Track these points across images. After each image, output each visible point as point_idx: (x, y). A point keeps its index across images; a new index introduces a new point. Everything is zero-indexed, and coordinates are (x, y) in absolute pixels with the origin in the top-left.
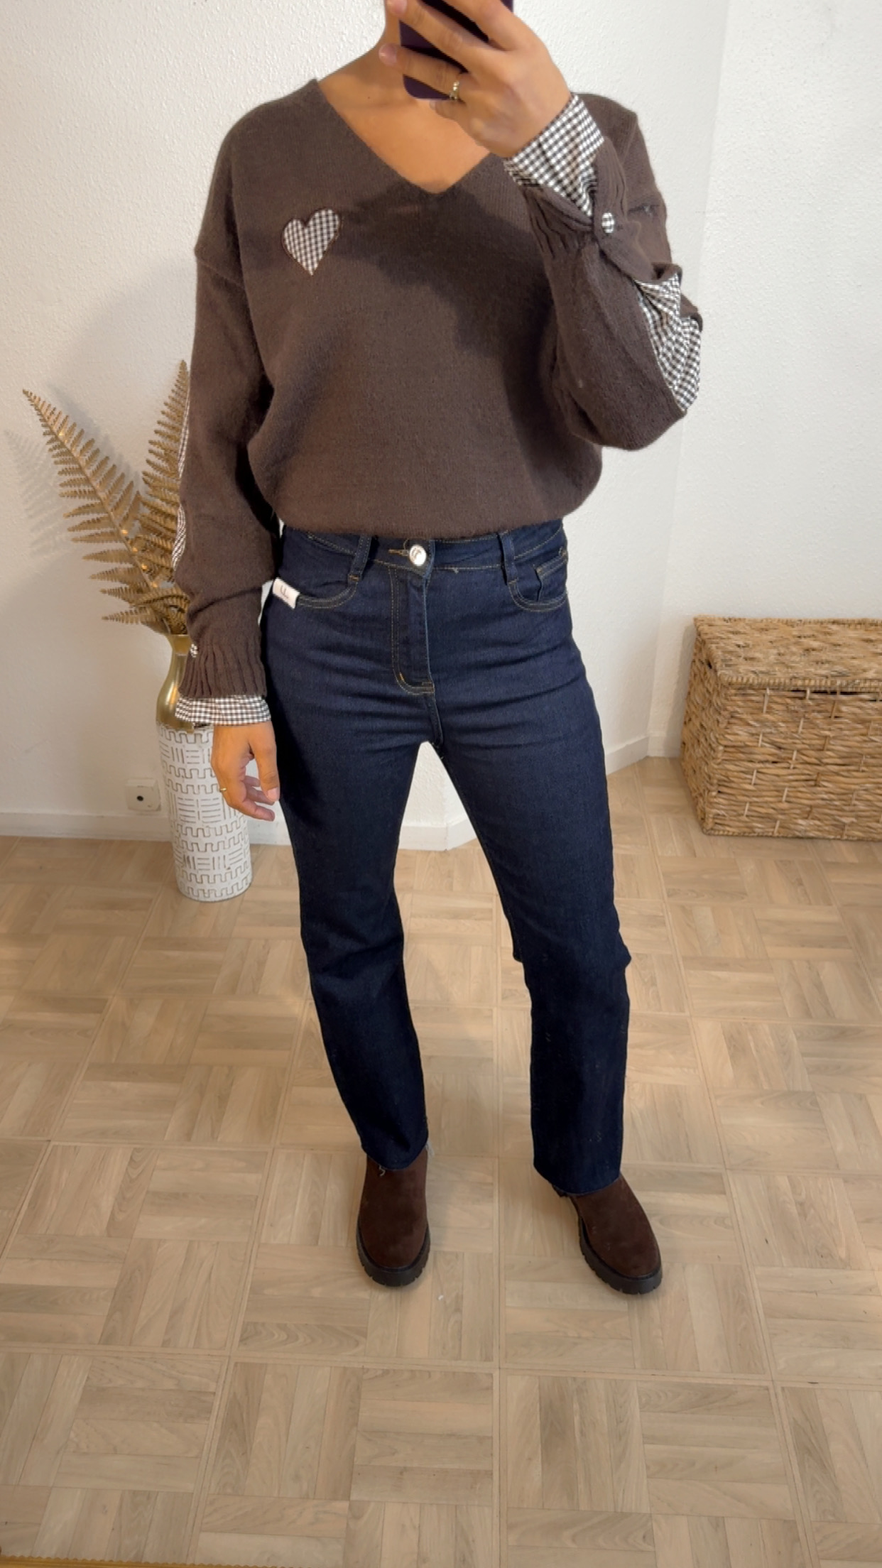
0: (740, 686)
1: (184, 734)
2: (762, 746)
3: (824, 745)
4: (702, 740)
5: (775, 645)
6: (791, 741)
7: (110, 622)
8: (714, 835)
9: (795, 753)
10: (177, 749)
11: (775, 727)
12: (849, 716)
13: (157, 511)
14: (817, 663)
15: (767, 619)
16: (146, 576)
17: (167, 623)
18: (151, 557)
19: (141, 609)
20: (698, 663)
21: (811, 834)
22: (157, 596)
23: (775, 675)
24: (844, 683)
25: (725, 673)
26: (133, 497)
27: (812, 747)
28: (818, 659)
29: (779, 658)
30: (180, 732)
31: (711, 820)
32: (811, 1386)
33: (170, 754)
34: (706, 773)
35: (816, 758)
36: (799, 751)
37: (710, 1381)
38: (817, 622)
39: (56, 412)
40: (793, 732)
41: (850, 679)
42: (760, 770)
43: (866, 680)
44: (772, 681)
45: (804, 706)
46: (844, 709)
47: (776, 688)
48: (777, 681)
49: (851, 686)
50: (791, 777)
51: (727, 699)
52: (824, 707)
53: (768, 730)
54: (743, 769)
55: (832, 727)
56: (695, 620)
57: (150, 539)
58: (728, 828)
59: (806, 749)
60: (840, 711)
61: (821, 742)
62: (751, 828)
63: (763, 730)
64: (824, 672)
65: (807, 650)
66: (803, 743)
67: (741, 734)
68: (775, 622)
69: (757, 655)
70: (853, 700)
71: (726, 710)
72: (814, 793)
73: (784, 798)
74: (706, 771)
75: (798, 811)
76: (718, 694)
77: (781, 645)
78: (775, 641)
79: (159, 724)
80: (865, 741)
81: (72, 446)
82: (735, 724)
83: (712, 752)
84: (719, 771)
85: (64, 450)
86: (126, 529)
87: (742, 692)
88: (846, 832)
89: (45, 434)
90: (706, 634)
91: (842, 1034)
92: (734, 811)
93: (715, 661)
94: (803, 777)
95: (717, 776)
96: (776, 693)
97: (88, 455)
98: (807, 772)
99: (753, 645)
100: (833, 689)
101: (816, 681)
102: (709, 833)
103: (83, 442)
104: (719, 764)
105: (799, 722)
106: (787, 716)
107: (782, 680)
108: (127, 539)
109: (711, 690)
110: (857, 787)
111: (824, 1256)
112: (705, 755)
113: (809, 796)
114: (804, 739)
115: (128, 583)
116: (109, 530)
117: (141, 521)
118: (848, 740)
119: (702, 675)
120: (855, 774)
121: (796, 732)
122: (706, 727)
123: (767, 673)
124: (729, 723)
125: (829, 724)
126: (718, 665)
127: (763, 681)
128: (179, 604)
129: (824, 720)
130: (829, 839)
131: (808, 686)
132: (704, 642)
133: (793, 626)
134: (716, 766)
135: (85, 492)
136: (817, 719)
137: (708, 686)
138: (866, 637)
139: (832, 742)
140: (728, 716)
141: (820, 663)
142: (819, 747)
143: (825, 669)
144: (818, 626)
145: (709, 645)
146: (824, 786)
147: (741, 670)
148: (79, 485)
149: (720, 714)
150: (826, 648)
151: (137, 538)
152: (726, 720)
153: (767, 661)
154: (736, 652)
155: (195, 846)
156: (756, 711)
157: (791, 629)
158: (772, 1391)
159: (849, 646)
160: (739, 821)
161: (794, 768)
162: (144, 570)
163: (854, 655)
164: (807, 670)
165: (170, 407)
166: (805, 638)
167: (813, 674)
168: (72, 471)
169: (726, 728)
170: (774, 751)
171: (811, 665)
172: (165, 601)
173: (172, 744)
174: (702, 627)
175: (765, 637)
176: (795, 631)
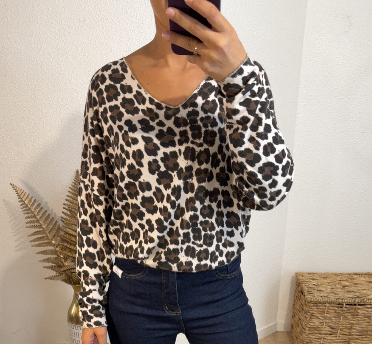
0: (315, 303)
1: (79, 326)
2: (325, 327)
3: (351, 327)
4: (300, 325)
5: (330, 284)
6: (337, 325)
7: (48, 280)
9: (339, 330)
10: (76, 333)
11: (330, 319)
12: (362, 314)
13: (67, 233)
14: (348, 292)
15: (327, 273)
16: (63, 260)
17: (72, 280)
18: (65, 252)
19: (60, 274)
20: (297, 292)
22: (67, 269)
23: (330, 297)
24: (360, 301)
25: (308, 297)
26: (57, 227)
27: (346, 328)
28: (348, 290)
29: (331, 290)
30: (77, 325)
33: (73, 335)
34: (302, 339)
35: (348, 332)
36: (341, 330)
38: (348, 274)
39: (24, 192)
40: (338, 322)
41: (362, 299)
42: (325, 338)
43: (369, 299)
44: (328, 300)
45: (343, 311)
46: (360, 311)
47: (330, 303)
48: (331, 300)
49: (362, 302)
50: (337, 341)
51: (310, 308)
52: (351, 311)
53: (328, 321)
54: (318, 337)
55: (355, 319)
56: (296, 274)
57: (64, 245)
59: (344, 329)
60: (358, 313)
61: (351, 326)
63: (325, 321)
65: (344, 286)
66: (343, 326)
67: (316, 323)
68: (330, 274)
69: (322, 289)
70: (364, 308)
71: (309, 312)
74: (301, 338)
76: (306, 306)
77: (333, 284)
78: (330, 283)
79: (69, 322)
80: (369, 325)
81: (31, 206)
82: (313, 318)
83: (304, 330)
84: (307, 338)
85: (28, 208)
86: (54, 241)
87: (316, 305)
89: (19, 202)
90: (301, 280)
93: (304, 292)
94: (343, 341)
95: (306, 340)
96: (330, 305)
97: (38, 210)
98: (344, 338)
99: (321, 285)
100: (355, 303)
101: (347, 300)
103: (36, 205)
104: (307, 335)
105: (341, 317)
106: (335, 315)
107: (333, 300)
108: (55, 245)
109: (303, 304)
112: (301, 331)
114: (343, 324)
115: (55, 264)
116: (47, 241)
117: (60, 237)
118: (362, 325)
119: (299, 297)
120: (365, 339)
121: (340, 322)
122: (301, 319)
123: (327, 297)
124: (311, 318)
126: (306, 294)
127: (325, 300)
129: (352, 317)
131: (344, 302)
132: (300, 283)
133: (338, 276)
134: (305, 336)
135: (37, 225)
136: (349, 316)
137: (301, 302)
138: (368, 280)
139: (355, 326)
140: (311, 315)
141: (349, 292)
142: (349, 328)
143: (351, 295)
144: (348, 276)
145: (302, 285)
147: (315, 296)
148: (34, 223)
149: (307, 314)
150: (352, 285)
151: (59, 244)
152: (310, 317)
153: (326, 291)
154: (313, 287)
156: (322, 313)
159: (362, 284)
161: (339, 337)
162: (62, 258)
163: (364, 289)
164: (344, 295)
165: (72, 189)
166: (343, 281)
167: (346, 297)
168: (31, 217)
169: (309, 320)
170: (330, 329)
171: (345, 293)
172: (71, 270)
173: (74, 330)
174: (299, 277)
175: (326, 281)
176: (338, 278)
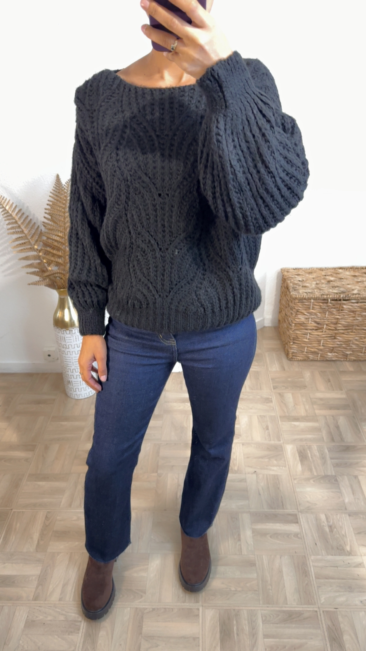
0: (300, 299)
1: (65, 330)
2: (311, 323)
3: (337, 322)
4: (286, 320)
5: (315, 280)
6: (323, 321)
7: (31, 286)
8: (292, 361)
9: (325, 326)
10: (62, 337)
11: (315, 315)
12: (347, 309)
13: (48, 238)
14: (333, 287)
15: (312, 268)
16: (46, 265)
17: (55, 284)
18: (48, 257)
19: (44, 279)
20: (283, 288)
21: (334, 359)
22: (51, 273)
23: (315, 293)
24: (344, 296)
25: (293, 293)
26: (39, 233)
28: (333, 285)
29: (316, 285)
30: (63, 329)
31: (291, 355)
32: (335, 610)
33: (59, 339)
34: (288, 335)
35: (334, 328)
36: (327, 325)
37: (292, 609)
39: (5, 199)
40: (323, 317)
41: (346, 294)
42: (311, 333)
43: (353, 294)
44: (313, 297)
45: (328, 306)
46: (345, 306)
47: (315, 299)
48: (316, 296)
49: (347, 297)
50: (324, 336)
51: (295, 304)
52: (336, 306)
53: (313, 317)
54: (303, 333)
55: (340, 314)
56: (282, 269)
57: (47, 249)
58: (298, 358)
59: (329, 324)
60: (343, 307)
62: (308, 357)
63: (311, 317)
64: (335, 291)
65: (329, 282)
66: (328, 321)
67: (302, 318)
68: (315, 269)
69: (307, 285)
70: (348, 303)
71: (295, 309)
72: (334, 342)
73: (321, 344)
75: (328, 350)
76: (292, 302)
77: (318, 280)
78: (315, 278)
79: (54, 326)
80: (354, 320)
81: (12, 212)
82: (299, 314)
83: (290, 327)
84: (293, 334)
85: (8, 214)
86: (37, 246)
87: (301, 301)
88: (348, 357)
90: (286, 276)
91: (348, 449)
92: (301, 350)
93: (290, 288)
94: (329, 335)
95: (293, 336)
96: (316, 301)
97: (19, 215)
98: (330, 333)
99: (306, 280)
100: (340, 299)
101: (332, 295)
102: (291, 360)
103: (17, 211)
104: (293, 331)
105: (326, 313)
106: (321, 311)
107: (318, 296)
108: (37, 250)
109: (289, 300)
110: (352, 339)
111: (340, 550)
112: (287, 327)
113: (332, 343)
114: (328, 319)
115: (38, 269)
116: (29, 247)
117: (43, 242)
118: (347, 320)
119: (285, 293)
120: (351, 333)
121: (325, 317)
122: (287, 315)
123: (311, 293)
124: (296, 314)
125: (339, 313)
126: (291, 290)
127: (310, 296)
128: (60, 276)
129: (337, 312)
130: (341, 361)
131: (329, 298)
132: (285, 279)
133: (323, 271)
135: (18, 231)
136: (334, 311)
137: (287, 297)
138: (353, 274)
139: (340, 320)
140: (296, 311)
142: (335, 323)
143: (337, 290)
144: (333, 270)
145: (287, 281)
146: (338, 339)
147: (300, 292)
148: (15, 229)
149: (292, 310)
150: (337, 280)
151: (41, 250)
153: (311, 287)
154: (298, 284)
155: (72, 376)
156: (307, 309)
158: (319, 613)
159: (346, 279)
160: (303, 354)
161: (325, 332)
162: (45, 263)
163: (348, 283)
164: (329, 290)
165: (53, 194)
166: (328, 276)
167: (330, 292)
168: (12, 223)
169: (295, 316)
170: (316, 325)
171: (330, 288)
172: (55, 275)
173: (60, 334)
174: (284, 273)
175: (311, 276)
176: (323, 273)
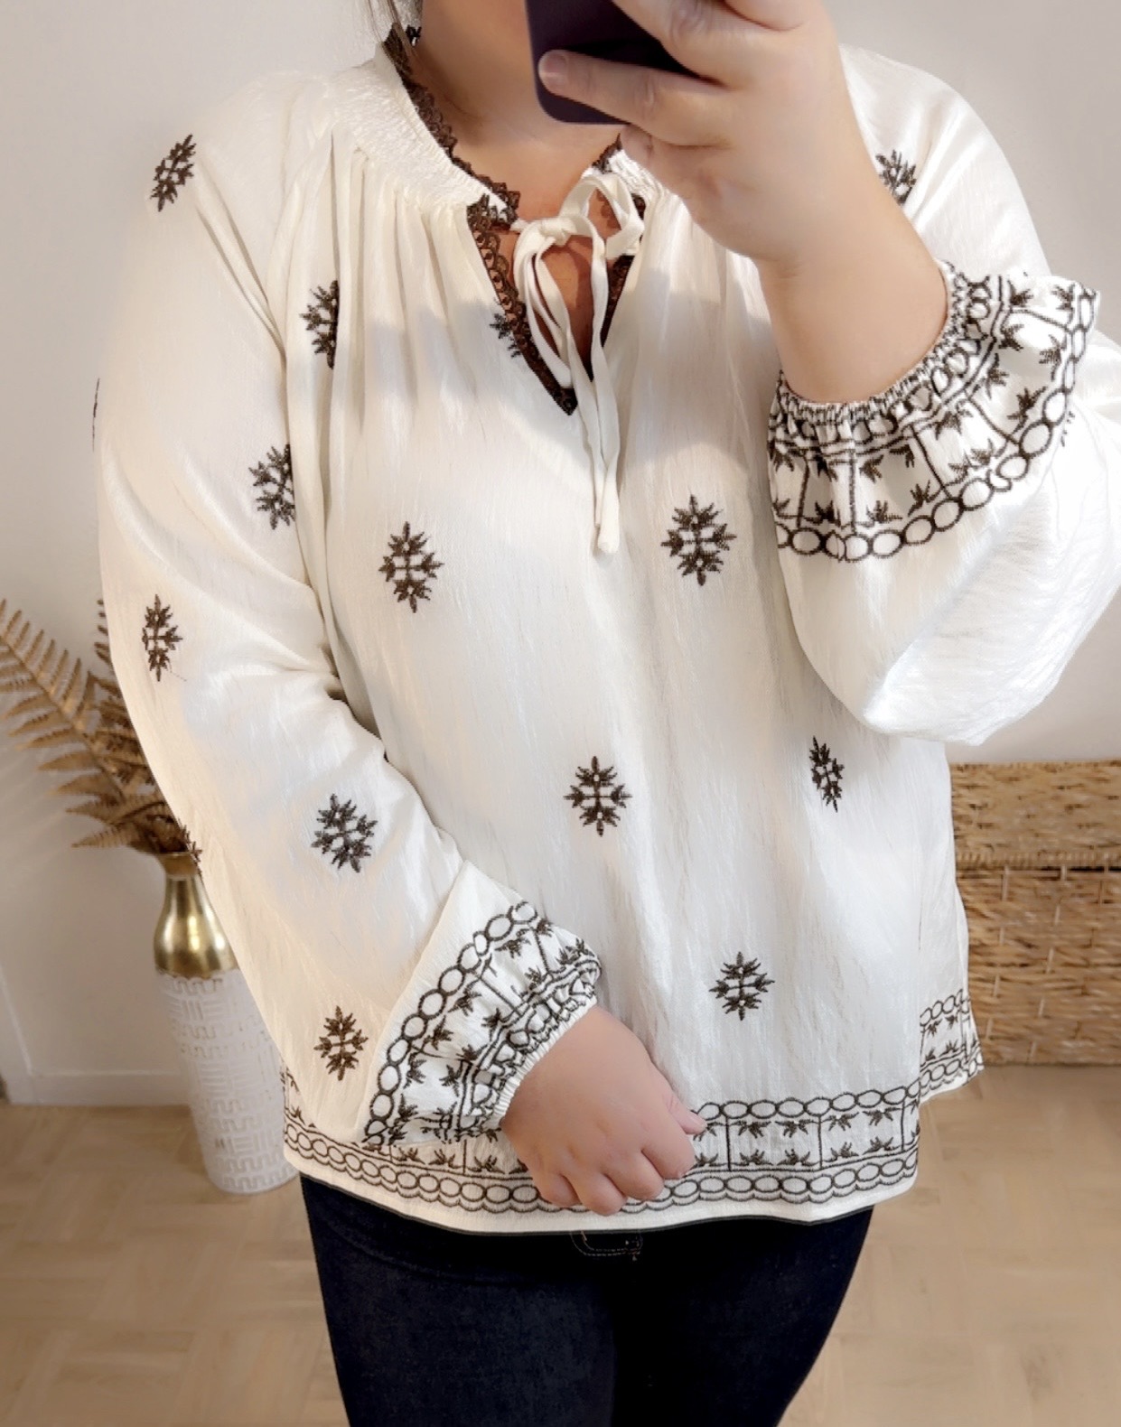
0: (968, 866)
1: (198, 982)
2: (1005, 944)
3: (1091, 940)
5: (1023, 802)
6: (1043, 936)
7: (81, 849)
11: (1020, 918)
16: (118, 780)
18: (121, 755)
19: (119, 826)
21: (1082, 1060)
22: (138, 806)
23: (1016, 848)
24: (1114, 856)
27: (1074, 943)
28: (1082, 821)
29: (1026, 821)
30: (190, 979)
33: (181, 1010)
40: (1047, 925)
44: (1011, 858)
47: (1017, 867)
50: (1048, 985)
52: (1087, 889)
53: (1011, 923)
55: (1100, 916)
59: (1066, 947)
61: (1087, 936)
62: (997, 1054)
63: (1004, 924)
64: (1087, 841)
72: (1082, 1005)
73: (1040, 1013)
75: (1062, 1030)
77: (1033, 803)
78: (1025, 797)
79: (157, 969)
86: (83, 723)
87: (971, 873)
94: (1065, 984)
96: (1020, 873)
98: (1069, 976)
100: (1099, 864)
101: (1073, 854)
105: (1054, 911)
106: (1037, 904)
107: (1026, 856)
108: (87, 736)
113: (1075, 1009)
114: (1062, 932)
115: (96, 794)
116: (60, 727)
117: (101, 710)
121: (1052, 925)
123: (1006, 846)
125: (1097, 912)
127: (1000, 858)
129: (1090, 908)
131: (1063, 863)
133: (1054, 771)
135: (22, 681)
136: (1079, 905)
139: (1101, 936)
141: (1085, 828)
143: (1091, 836)
144: (1088, 771)
146: (1095, 995)
148: (12, 675)
150: (1095, 804)
151: (98, 733)
153: (1008, 828)
154: (967, 816)
155: (229, 1125)
156: (994, 899)
157: (1051, 775)
161: (1053, 972)
164: (1065, 839)
166: (1069, 788)
167: (1070, 844)
170: (1022, 950)
171: (1070, 832)
173: (183, 996)
175: (1012, 792)
176: (1055, 779)
